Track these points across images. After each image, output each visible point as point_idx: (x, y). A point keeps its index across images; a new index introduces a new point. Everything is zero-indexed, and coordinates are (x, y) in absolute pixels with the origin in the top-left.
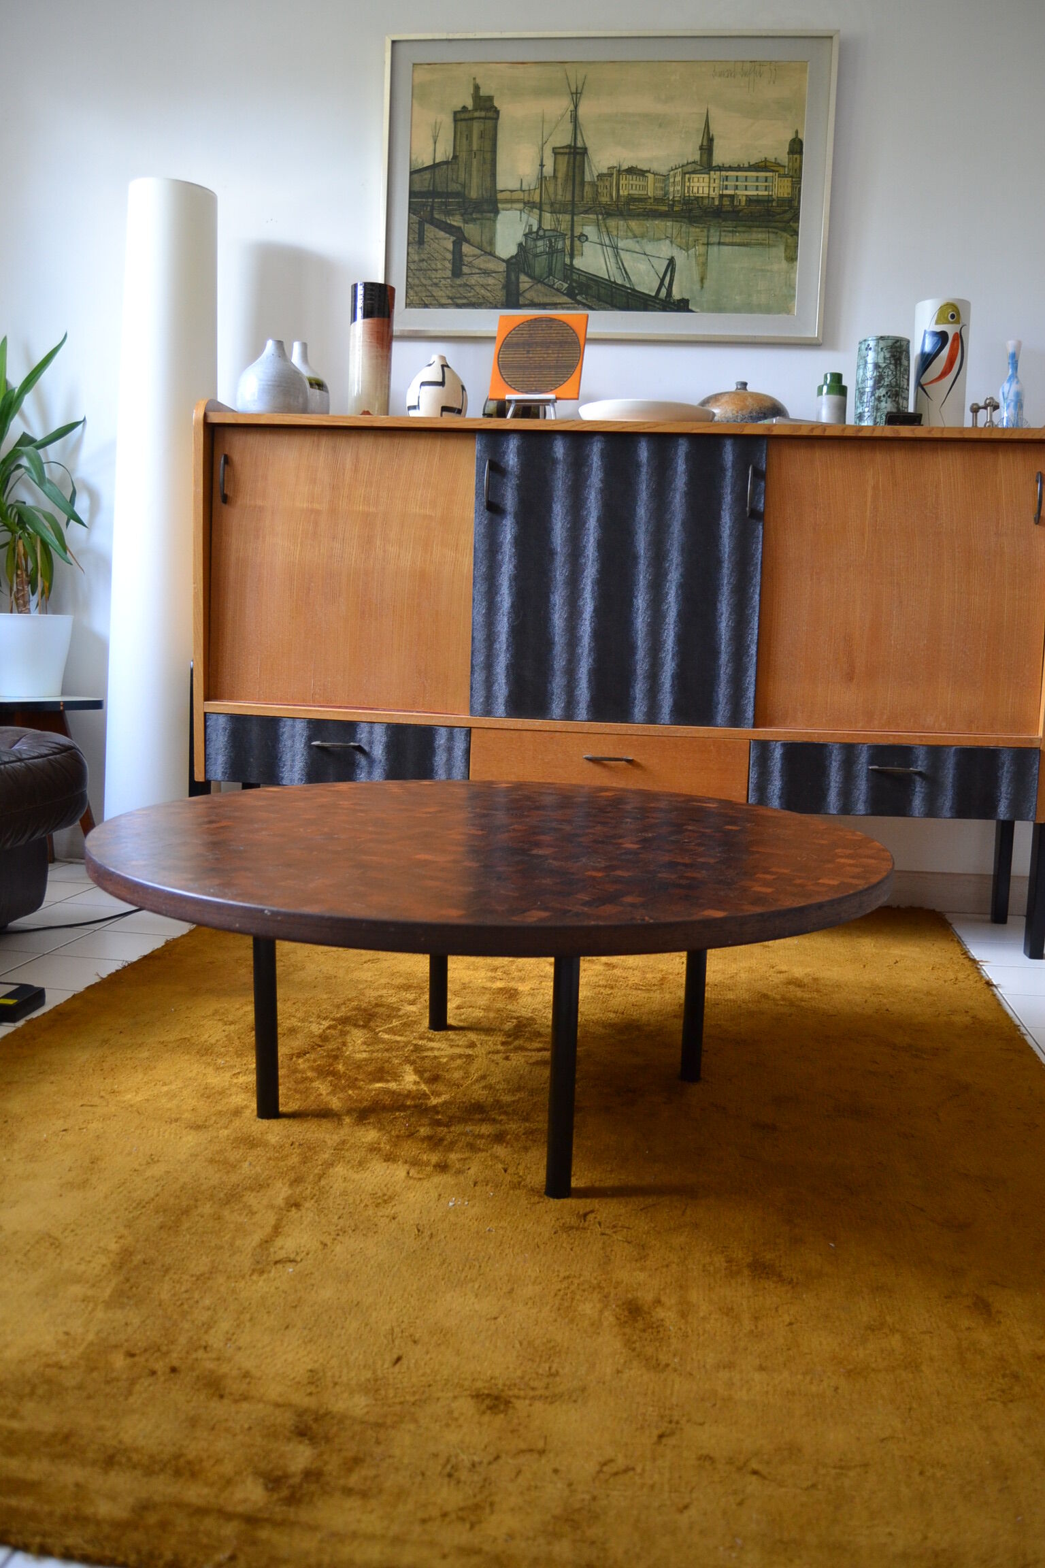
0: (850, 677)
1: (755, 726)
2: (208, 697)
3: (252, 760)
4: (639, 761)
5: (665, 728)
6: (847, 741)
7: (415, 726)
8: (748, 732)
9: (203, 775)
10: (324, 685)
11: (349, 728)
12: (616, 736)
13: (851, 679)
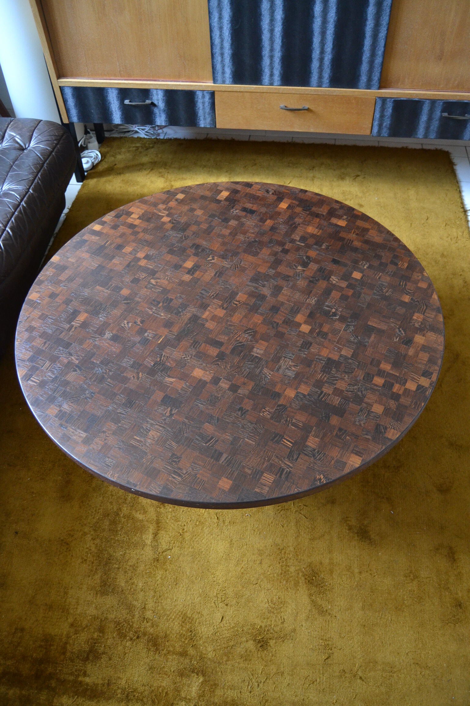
0: (440, 58)
1: (380, 88)
2: (59, 76)
3: (92, 111)
4: (311, 108)
5: (326, 90)
6: (432, 98)
7: (182, 91)
8: (375, 92)
9: (67, 120)
10: (125, 66)
11: (145, 93)
12: (298, 95)
13: (441, 59)
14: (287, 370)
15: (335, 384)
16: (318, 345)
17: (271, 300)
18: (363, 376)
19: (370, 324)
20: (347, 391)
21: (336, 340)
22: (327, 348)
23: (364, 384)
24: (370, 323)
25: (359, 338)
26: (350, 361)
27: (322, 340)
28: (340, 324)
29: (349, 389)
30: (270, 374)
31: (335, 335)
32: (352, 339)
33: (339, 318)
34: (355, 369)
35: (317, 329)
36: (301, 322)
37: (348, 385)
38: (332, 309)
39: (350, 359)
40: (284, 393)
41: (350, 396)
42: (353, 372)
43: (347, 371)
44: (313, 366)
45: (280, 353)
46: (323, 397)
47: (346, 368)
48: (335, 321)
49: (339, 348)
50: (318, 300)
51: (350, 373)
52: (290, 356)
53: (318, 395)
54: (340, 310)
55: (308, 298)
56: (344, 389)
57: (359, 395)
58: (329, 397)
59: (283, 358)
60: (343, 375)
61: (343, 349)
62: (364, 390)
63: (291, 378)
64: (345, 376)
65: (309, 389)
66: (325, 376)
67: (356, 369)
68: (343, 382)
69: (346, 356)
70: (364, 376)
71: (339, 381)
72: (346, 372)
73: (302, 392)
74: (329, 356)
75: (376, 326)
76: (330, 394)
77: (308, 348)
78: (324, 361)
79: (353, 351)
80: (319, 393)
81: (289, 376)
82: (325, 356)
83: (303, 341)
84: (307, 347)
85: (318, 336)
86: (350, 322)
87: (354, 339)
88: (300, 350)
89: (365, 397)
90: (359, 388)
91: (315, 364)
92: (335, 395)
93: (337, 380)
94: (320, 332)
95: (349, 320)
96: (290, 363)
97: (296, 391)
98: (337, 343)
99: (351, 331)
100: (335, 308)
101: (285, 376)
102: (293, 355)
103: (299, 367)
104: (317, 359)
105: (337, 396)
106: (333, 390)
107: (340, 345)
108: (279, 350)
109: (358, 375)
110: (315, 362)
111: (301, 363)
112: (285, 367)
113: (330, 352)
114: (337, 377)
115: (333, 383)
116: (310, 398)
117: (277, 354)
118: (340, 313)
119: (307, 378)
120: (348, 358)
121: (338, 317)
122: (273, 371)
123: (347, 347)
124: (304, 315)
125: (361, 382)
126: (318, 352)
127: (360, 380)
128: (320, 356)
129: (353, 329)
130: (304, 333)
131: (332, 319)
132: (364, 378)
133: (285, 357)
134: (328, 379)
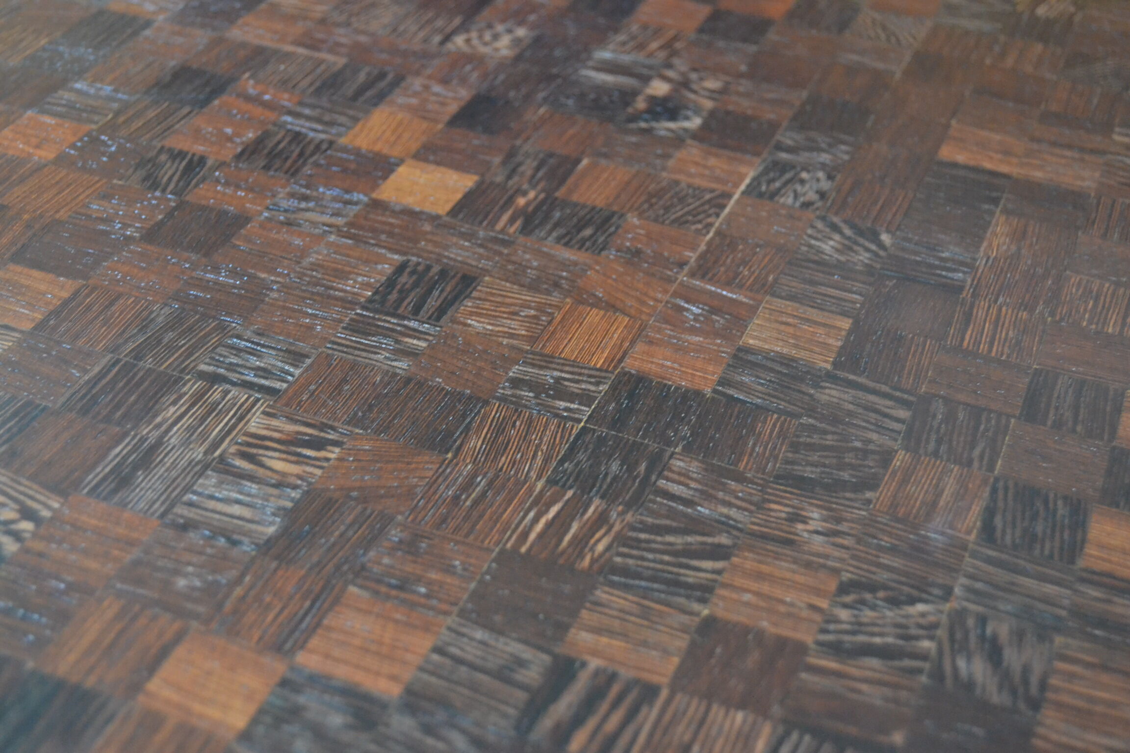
14: (209, 483)
15: (704, 592)
16: (533, 287)
17: (180, 40)
18: (977, 509)
19: (961, 158)
20: (836, 649)
21: (692, 256)
22: (611, 307)
23: (1002, 576)
24: (947, 153)
25: (885, 238)
26: (831, 394)
27: (568, 254)
28: (712, 161)
29: (859, 627)
30: (27, 514)
31: (680, 222)
32: (829, 247)
33: (705, 126)
34: (886, 457)
35: (525, 193)
36: (395, 152)
37: (844, 589)
38: (646, 80)
39: (831, 377)
40: (135, 688)
41: (873, 695)
42: (872, 483)
43: (809, 472)
44: (475, 443)
45: (171, 348)
46: (577, 720)
47: (795, 447)
48: (678, 140)
49: (716, 307)
50: (537, 42)
51: (841, 485)
52: (265, 372)
53: (522, 696)
54: (712, 84)
55: (463, 28)
56: (809, 639)
57: (969, 686)
58: (650, 715)
59: (192, 387)
60: (780, 510)
61: (753, 310)
62: (1019, 636)
63: (247, 547)
64: (796, 518)
65: (422, 644)
66: (602, 519)
67: (901, 459)
68: (783, 568)
69: (787, 361)
70: (989, 513)
71: (747, 561)
72: (802, 484)
73: (342, 673)
74: (632, 364)
75: (1004, 169)
76: (650, 692)
77: (441, 312)
78: (585, 398)
79: (846, 324)
80: (532, 675)
81: (219, 532)
82: (599, 361)
83: (401, 269)
84: (433, 303)
85: (527, 229)
86: (789, 150)
87: (847, 249)
88: (357, 327)
89: (1035, 705)
90: (959, 616)
91: (500, 429)
92: (709, 696)
93: (718, 553)
94: (547, 205)
95: (788, 138)
96: (256, 423)
97: (278, 667)
98: (703, 270)
99: (812, 196)
100: (670, 73)
101: (186, 526)
102: (296, 357)
103: (334, 453)
104: (516, 383)
105: (730, 704)
106: (681, 643)
107: (728, 284)
108: (169, 326)
109: (932, 506)
110: (495, 411)
111: (353, 421)
112: (198, 453)
113: (638, 334)
114: (725, 525)
115: (675, 584)
116: (428, 730)
117: (138, 354)
118: (709, 104)
119: (409, 547)
120: (818, 378)
121: (696, 122)
122: (61, 489)
123: (792, 298)
124: (420, 112)
125: (969, 563)
126: (532, 339)
127: (958, 547)
128: (547, 361)
129: (825, 185)
130: (409, 212)
131: (648, 131)
132: (988, 532)
133: (214, 379)
134: (621, 540)
